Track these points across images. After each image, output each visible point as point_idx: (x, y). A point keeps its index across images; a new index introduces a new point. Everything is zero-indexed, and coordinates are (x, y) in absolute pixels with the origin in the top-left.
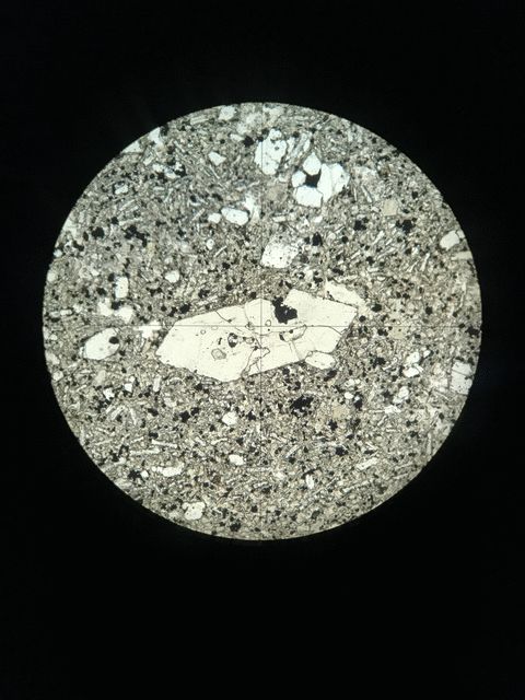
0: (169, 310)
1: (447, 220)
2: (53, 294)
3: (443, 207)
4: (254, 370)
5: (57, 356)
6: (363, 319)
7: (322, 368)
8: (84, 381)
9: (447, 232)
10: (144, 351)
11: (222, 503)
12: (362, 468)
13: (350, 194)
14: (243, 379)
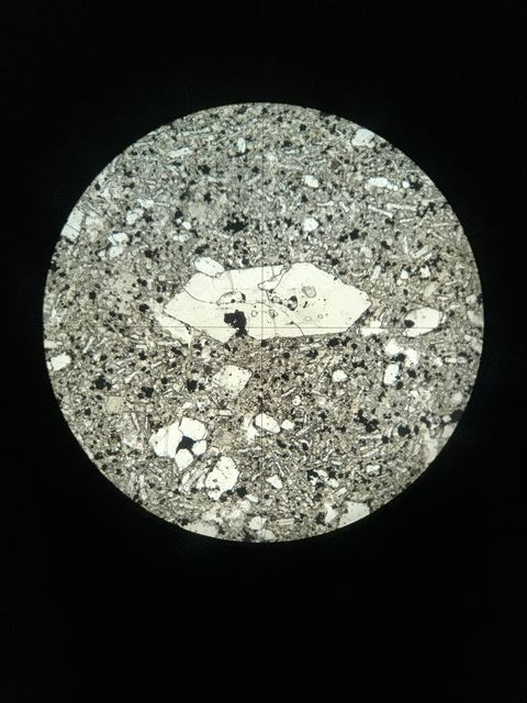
0: (349, 344)
1: (60, 382)
2: (460, 380)
3: (62, 396)
4: (278, 269)
5: (468, 319)
6: (160, 300)
7: (209, 259)
8: (447, 290)
9: (61, 370)
10: (382, 309)
11: (334, 141)
12: (187, 149)
13: (152, 424)
14: (290, 262)
